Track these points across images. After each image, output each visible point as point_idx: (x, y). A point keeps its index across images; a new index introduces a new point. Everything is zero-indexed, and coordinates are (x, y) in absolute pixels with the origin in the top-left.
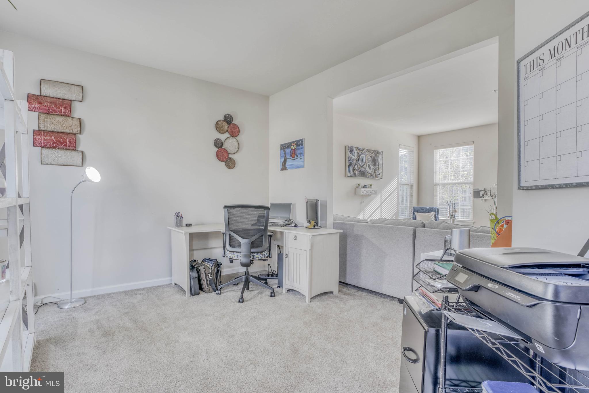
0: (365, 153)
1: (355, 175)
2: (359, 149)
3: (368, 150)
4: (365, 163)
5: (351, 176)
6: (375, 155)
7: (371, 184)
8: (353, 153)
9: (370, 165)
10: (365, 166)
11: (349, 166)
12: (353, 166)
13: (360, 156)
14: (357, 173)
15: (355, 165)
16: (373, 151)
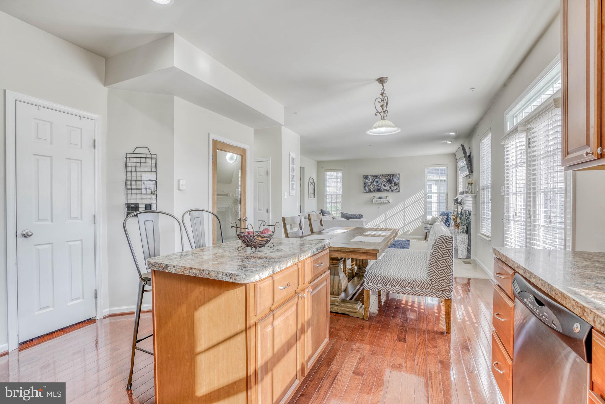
0: (380, 177)
1: (370, 191)
2: (373, 176)
3: (382, 175)
4: (380, 183)
5: (367, 192)
6: (390, 177)
7: (387, 195)
8: (368, 179)
9: (386, 184)
10: (380, 185)
11: (365, 187)
12: (369, 186)
13: (375, 180)
14: (372, 190)
15: (370, 186)
16: (388, 175)
